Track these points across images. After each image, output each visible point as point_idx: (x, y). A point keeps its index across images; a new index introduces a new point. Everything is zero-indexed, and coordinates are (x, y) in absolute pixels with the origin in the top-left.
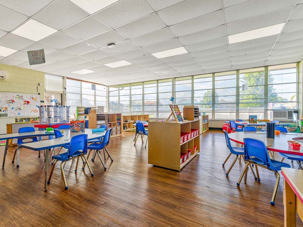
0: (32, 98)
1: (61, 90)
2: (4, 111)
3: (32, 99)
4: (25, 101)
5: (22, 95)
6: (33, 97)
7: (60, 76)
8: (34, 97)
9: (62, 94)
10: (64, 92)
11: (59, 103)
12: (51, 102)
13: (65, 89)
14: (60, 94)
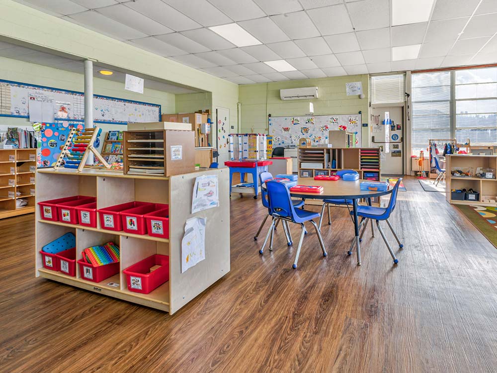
0: (350, 121)
1: (400, 100)
2: (317, 142)
3: (349, 123)
4: (340, 127)
5: (337, 117)
6: (350, 119)
7: (398, 73)
8: (353, 118)
9: (403, 107)
10: (406, 102)
11: (398, 125)
12: (382, 125)
13: (408, 95)
14: (400, 107)
